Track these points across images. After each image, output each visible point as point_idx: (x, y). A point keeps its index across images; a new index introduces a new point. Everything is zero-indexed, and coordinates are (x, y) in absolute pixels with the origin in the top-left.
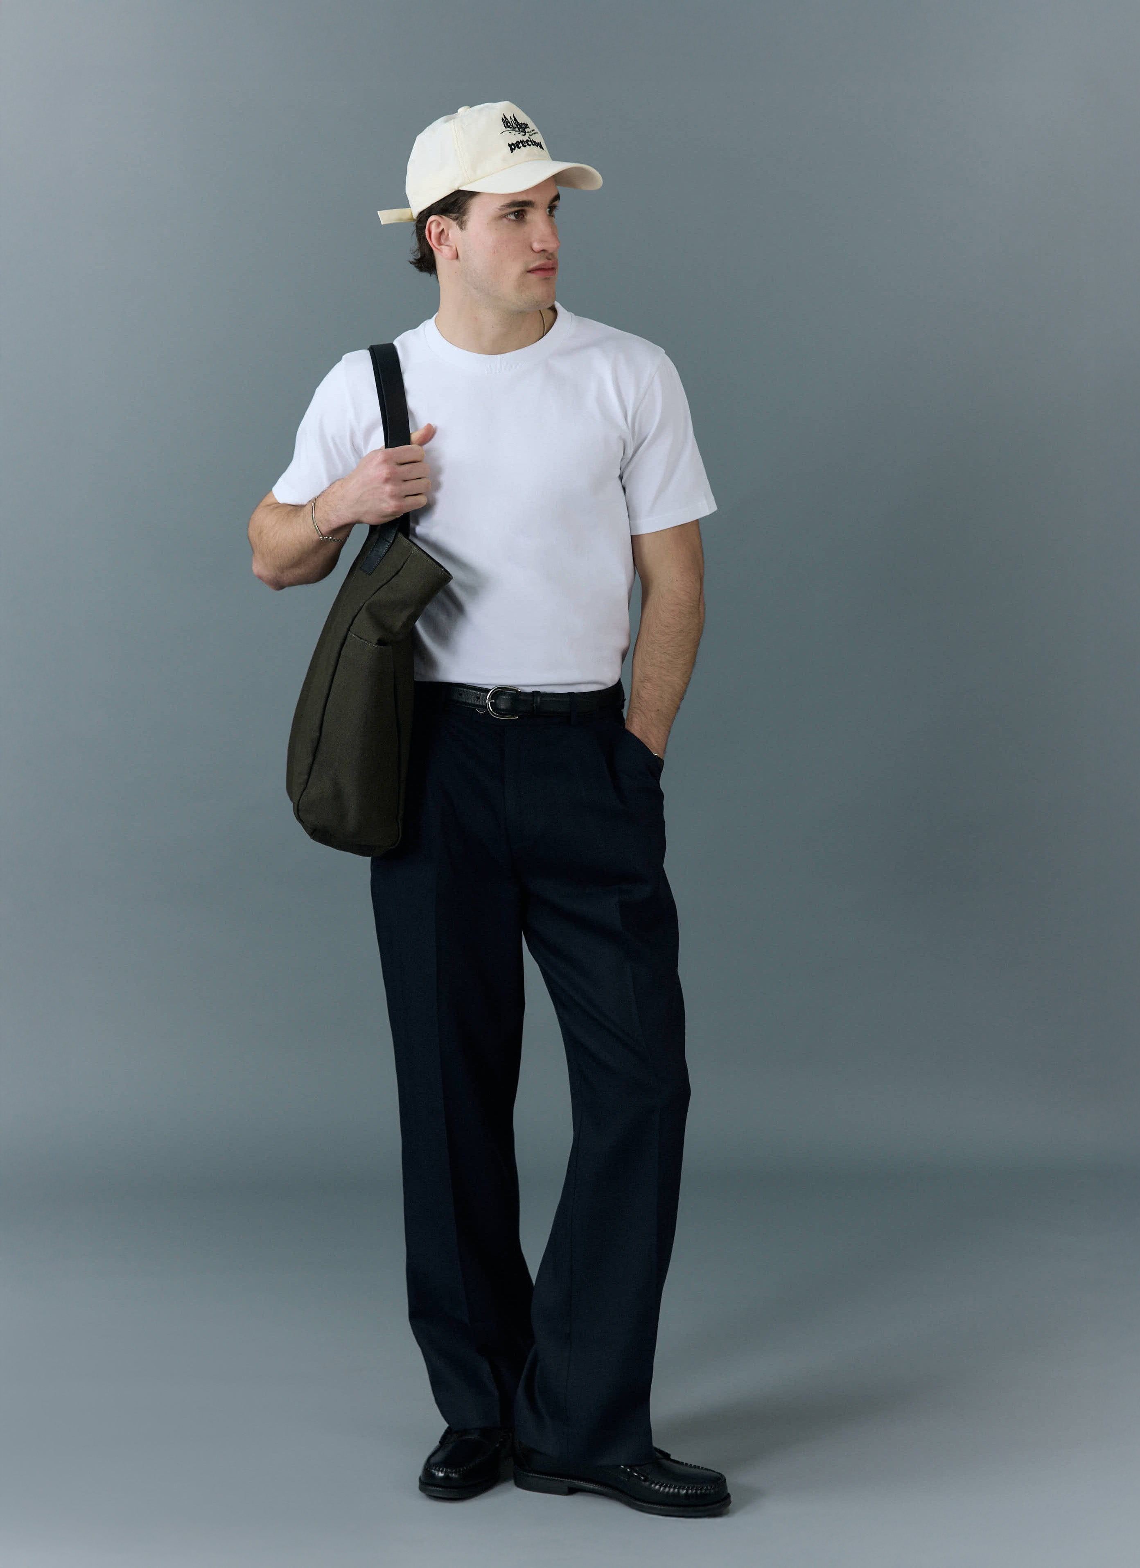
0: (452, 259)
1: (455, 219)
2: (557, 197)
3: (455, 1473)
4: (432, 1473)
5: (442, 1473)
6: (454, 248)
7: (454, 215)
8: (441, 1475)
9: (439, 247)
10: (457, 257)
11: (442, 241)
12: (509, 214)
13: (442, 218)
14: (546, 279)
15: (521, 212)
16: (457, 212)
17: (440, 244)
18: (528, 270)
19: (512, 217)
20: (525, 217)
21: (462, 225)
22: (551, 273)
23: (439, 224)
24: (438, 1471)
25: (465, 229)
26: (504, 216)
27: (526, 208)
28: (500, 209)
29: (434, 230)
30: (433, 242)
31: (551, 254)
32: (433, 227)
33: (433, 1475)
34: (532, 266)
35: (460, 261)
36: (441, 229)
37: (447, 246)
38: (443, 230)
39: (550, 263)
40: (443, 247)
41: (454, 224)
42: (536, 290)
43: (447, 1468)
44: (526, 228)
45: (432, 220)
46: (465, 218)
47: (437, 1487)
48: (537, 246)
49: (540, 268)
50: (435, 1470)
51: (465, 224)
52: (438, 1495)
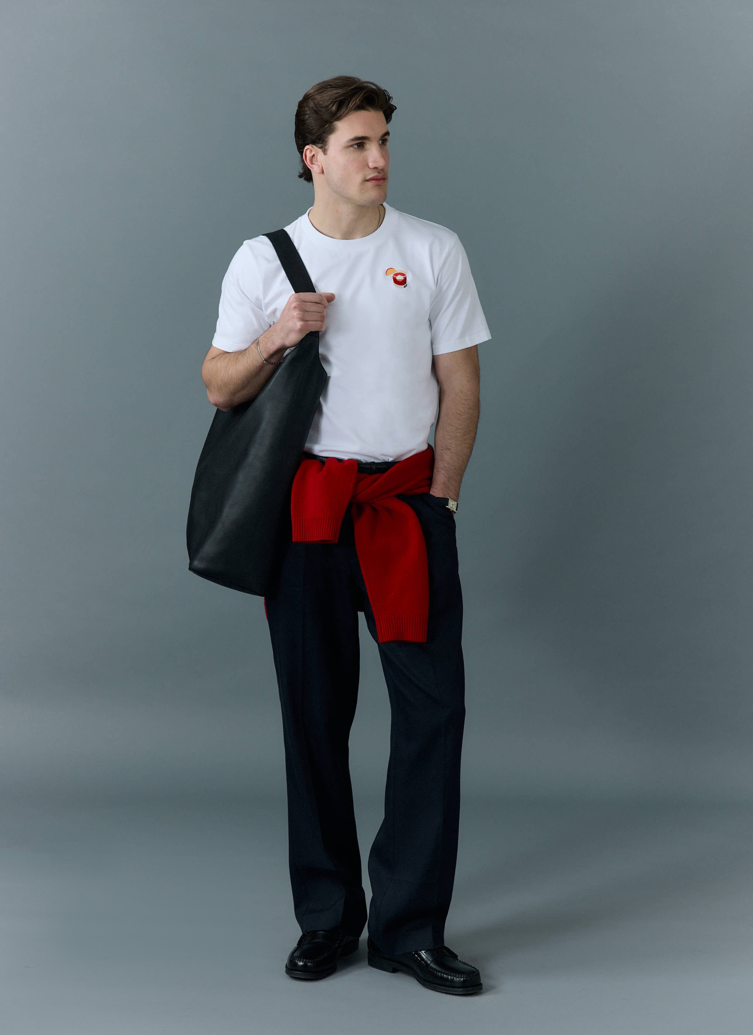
0: (320, 173)
1: (321, 148)
2: (387, 134)
3: (311, 962)
4: (295, 962)
5: (302, 963)
6: (321, 166)
7: (320, 145)
8: (301, 963)
9: (310, 165)
10: (323, 172)
11: (314, 162)
12: (354, 145)
13: (313, 146)
14: (378, 185)
15: (362, 144)
16: (322, 143)
17: (312, 163)
18: (366, 180)
19: (356, 146)
20: (365, 146)
21: (325, 152)
22: (381, 182)
23: (311, 151)
24: (300, 961)
25: (326, 154)
26: (351, 146)
27: (364, 141)
28: (347, 142)
29: (309, 155)
30: (308, 163)
31: (382, 170)
32: (308, 152)
33: (296, 965)
34: (368, 178)
35: (324, 174)
36: (313, 153)
37: (317, 165)
38: (314, 155)
39: (380, 176)
40: (314, 165)
41: (320, 150)
42: (371, 193)
43: (306, 959)
44: (366, 153)
45: (307, 148)
46: (326, 147)
47: (299, 971)
48: (371, 165)
49: (374, 178)
50: (298, 960)
51: (327, 151)
52: (298, 977)
